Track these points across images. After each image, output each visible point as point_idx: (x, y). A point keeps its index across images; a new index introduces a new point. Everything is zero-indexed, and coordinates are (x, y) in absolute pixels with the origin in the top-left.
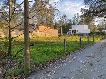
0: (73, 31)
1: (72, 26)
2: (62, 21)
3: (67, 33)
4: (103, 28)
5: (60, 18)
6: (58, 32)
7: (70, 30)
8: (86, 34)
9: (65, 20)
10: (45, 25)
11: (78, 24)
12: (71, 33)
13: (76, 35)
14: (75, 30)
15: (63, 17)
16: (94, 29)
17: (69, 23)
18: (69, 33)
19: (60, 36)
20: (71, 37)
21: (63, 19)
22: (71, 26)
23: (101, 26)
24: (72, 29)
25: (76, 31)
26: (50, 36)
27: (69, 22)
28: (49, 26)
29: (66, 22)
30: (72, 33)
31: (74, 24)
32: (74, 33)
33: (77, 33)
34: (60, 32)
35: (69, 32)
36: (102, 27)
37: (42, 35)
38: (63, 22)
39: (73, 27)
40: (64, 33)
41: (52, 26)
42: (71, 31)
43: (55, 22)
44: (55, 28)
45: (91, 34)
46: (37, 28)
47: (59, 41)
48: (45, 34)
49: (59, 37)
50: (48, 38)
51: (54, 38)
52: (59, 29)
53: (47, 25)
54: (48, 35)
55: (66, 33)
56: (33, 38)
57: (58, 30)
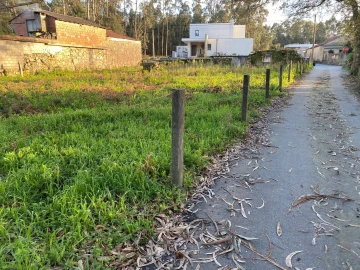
0: (194, 46)
1: (193, 28)
2: (155, 5)
3: (175, 54)
4: (288, 36)
6: (140, 50)
7: (183, 44)
8: (240, 57)
9: (166, 3)
10: (86, 21)
11: (210, 22)
12: (189, 55)
13: (206, 61)
14: (202, 45)
16: (263, 39)
17: (179, 16)
18: (182, 54)
19: (147, 66)
20: (189, 70)
22: (187, 26)
23: (283, 31)
24: (193, 38)
25: (206, 46)
26: (111, 68)
27: (181, 13)
28: (104, 26)
29: (168, 10)
30: (193, 54)
31: (198, 20)
32: (198, 53)
33: (208, 53)
34: (147, 51)
35: (180, 49)
36: (285, 35)
37: (76, 62)
38: (157, 12)
39: (196, 33)
40: (164, 54)
41: (117, 24)
42: (188, 48)
43: (128, 12)
44: (129, 34)
45: (255, 58)
47: (144, 89)
48: (86, 56)
49: (146, 72)
50: (98, 75)
51: (126, 77)
52: (146, 36)
53: (97, 22)
54: (100, 61)
55: (170, 54)
56: (35, 77)
57: (139, 43)
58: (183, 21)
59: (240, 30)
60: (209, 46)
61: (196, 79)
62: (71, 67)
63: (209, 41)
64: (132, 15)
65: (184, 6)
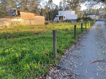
0: (60, 17)
1: (59, 12)
2: (48, 6)
3: (54, 20)
4: (88, 13)
5: (46, 4)
6: (44, 19)
7: (57, 17)
8: (73, 20)
9: (51, 6)
10: (29, 11)
11: (65, 10)
13: (64, 21)
14: (62, 17)
15: (49, 2)
16: (80, 15)
17: (55, 9)
18: (56, 20)
19: (46, 24)
20: (58, 24)
21: (49, 4)
22: (58, 12)
24: (59, 15)
25: (63, 17)
26: (36, 24)
28: (34, 13)
29: (52, 8)
30: (60, 19)
31: (61, 10)
32: (61, 19)
33: (64, 19)
34: (46, 19)
35: (56, 18)
36: (87, 13)
37: (26, 23)
38: (49, 8)
39: (60, 13)
40: (51, 20)
41: (37, 12)
43: (41, 8)
44: (41, 15)
45: (78, 20)
46: (19, 14)
47: (45, 30)
48: (29, 22)
49: (46, 25)
50: (33, 27)
51: (40, 27)
52: (46, 15)
53: (32, 12)
54: (33, 23)
55: (53, 20)
56: (15, 28)
57: (44, 17)
58: (57, 10)
59: (73, 12)
60: (64, 17)
61: (60, 26)
62: (25, 25)
63: (64, 16)
64: (42, 9)
65: (57, 6)
